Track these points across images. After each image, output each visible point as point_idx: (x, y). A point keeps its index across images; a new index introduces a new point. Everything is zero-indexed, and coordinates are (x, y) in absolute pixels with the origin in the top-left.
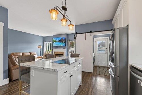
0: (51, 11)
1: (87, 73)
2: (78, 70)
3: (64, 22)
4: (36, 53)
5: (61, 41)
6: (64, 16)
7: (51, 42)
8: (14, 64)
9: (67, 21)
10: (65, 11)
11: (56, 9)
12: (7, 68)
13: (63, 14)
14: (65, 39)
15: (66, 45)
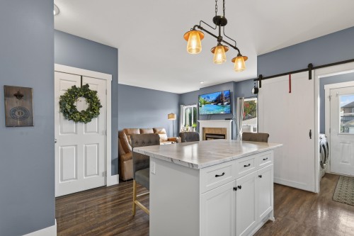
0: (187, 35)
1: (295, 192)
2: (260, 176)
3: (220, 55)
4: (164, 130)
5: (218, 101)
6: (220, 39)
7: (196, 106)
8: (127, 151)
9: (226, 50)
10: (222, 27)
11: (199, 27)
12: (117, 156)
13: (218, 35)
14: (230, 97)
15: (231, 112)
